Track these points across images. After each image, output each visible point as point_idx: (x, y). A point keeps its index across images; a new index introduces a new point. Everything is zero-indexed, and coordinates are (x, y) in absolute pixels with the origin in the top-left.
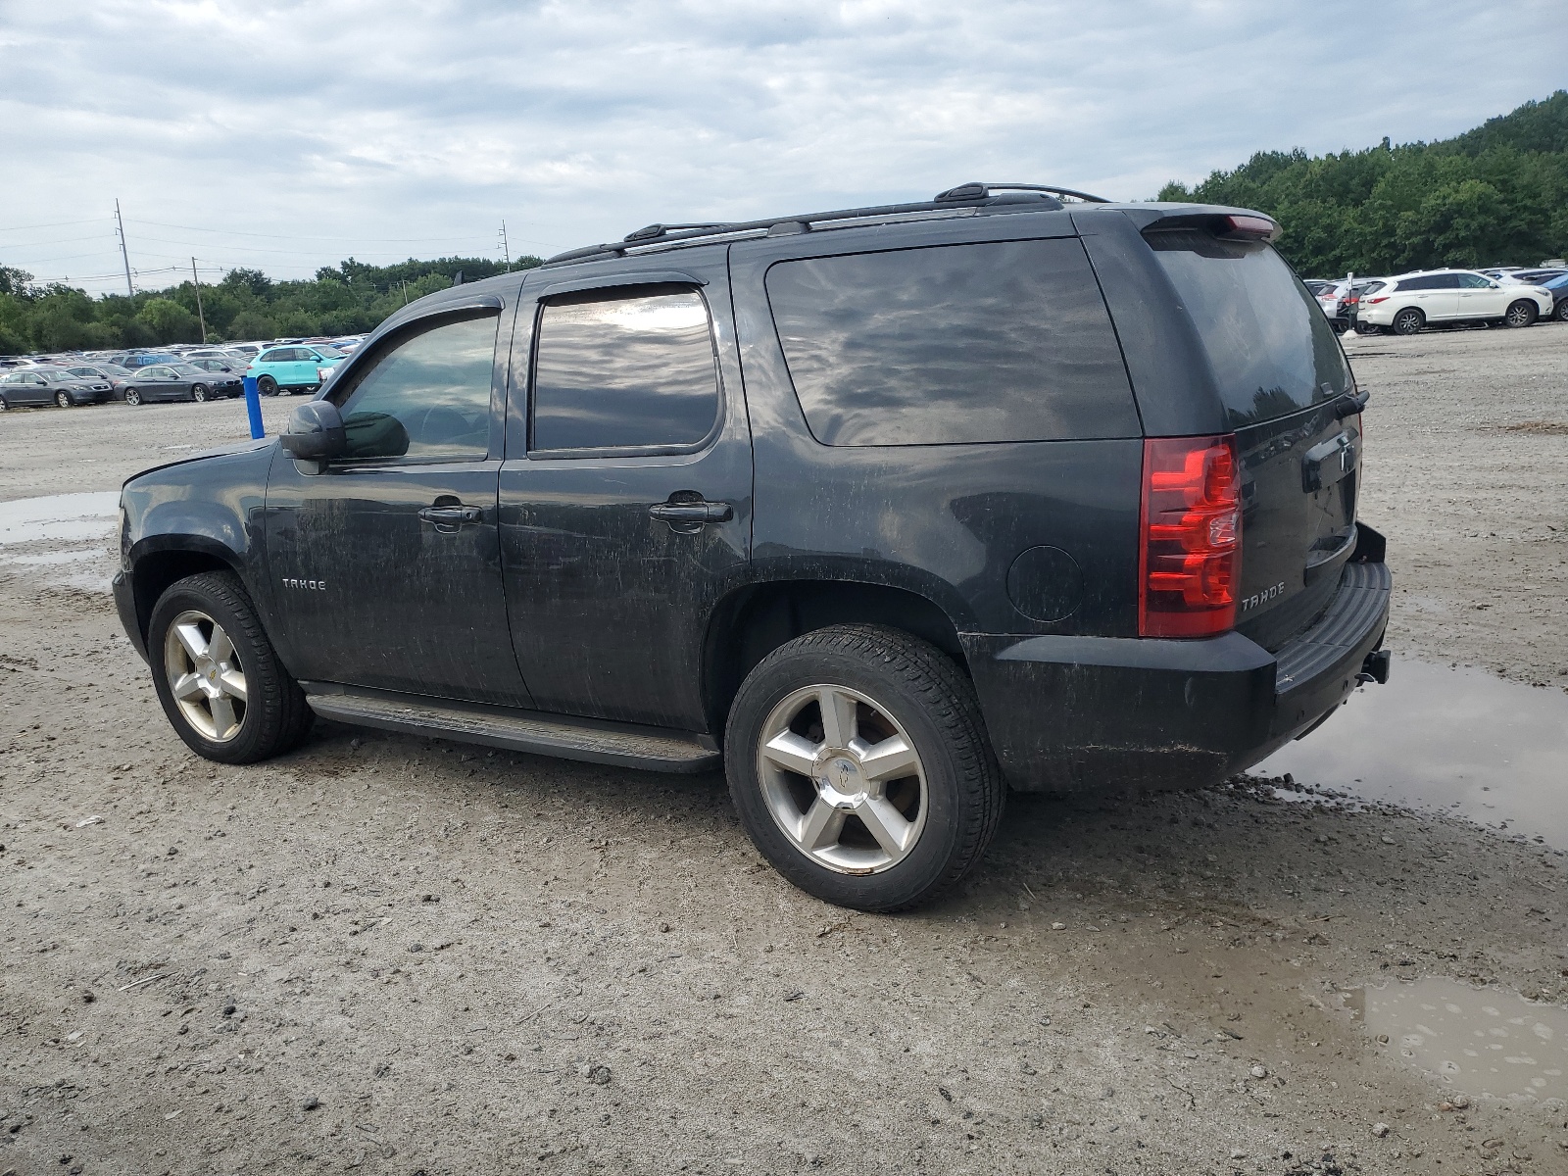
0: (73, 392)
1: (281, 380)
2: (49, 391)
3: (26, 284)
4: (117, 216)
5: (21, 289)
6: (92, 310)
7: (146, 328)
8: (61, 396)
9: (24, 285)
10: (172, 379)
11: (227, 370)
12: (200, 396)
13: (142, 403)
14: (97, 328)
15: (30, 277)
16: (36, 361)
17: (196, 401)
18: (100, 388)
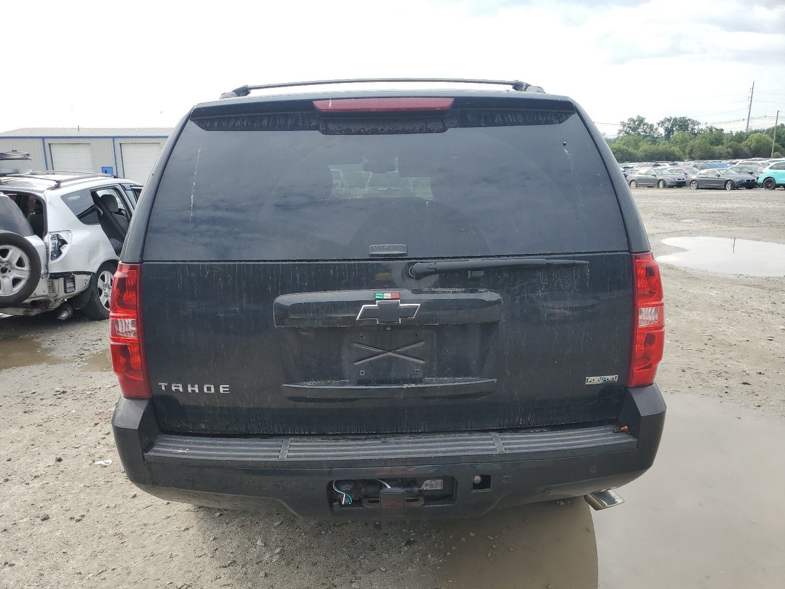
0: (666, 181)
1: (779, 181)
2: (656, 180)
3: (696, 127)
4: (751, 91)
5: (693, 129)
6: (722, 139)
7: (746, 149)
8: (661, 182)
9: (695, 128)
10: (717, 177)
11: (751, 173)
12: (729, 186)
13: (698, 188)
14: (720, 149)
15: (699, 124)
16: (670, 165)
17: (726, 189)
18: (680, 179)
